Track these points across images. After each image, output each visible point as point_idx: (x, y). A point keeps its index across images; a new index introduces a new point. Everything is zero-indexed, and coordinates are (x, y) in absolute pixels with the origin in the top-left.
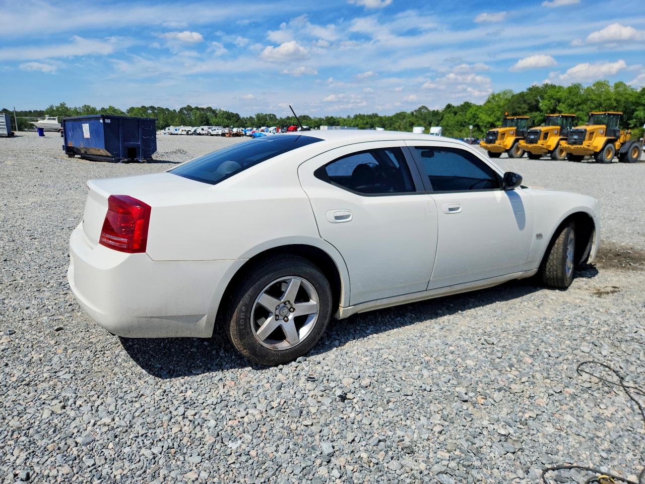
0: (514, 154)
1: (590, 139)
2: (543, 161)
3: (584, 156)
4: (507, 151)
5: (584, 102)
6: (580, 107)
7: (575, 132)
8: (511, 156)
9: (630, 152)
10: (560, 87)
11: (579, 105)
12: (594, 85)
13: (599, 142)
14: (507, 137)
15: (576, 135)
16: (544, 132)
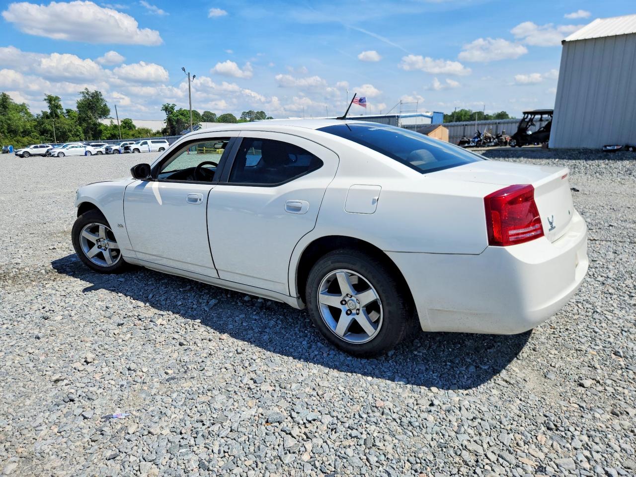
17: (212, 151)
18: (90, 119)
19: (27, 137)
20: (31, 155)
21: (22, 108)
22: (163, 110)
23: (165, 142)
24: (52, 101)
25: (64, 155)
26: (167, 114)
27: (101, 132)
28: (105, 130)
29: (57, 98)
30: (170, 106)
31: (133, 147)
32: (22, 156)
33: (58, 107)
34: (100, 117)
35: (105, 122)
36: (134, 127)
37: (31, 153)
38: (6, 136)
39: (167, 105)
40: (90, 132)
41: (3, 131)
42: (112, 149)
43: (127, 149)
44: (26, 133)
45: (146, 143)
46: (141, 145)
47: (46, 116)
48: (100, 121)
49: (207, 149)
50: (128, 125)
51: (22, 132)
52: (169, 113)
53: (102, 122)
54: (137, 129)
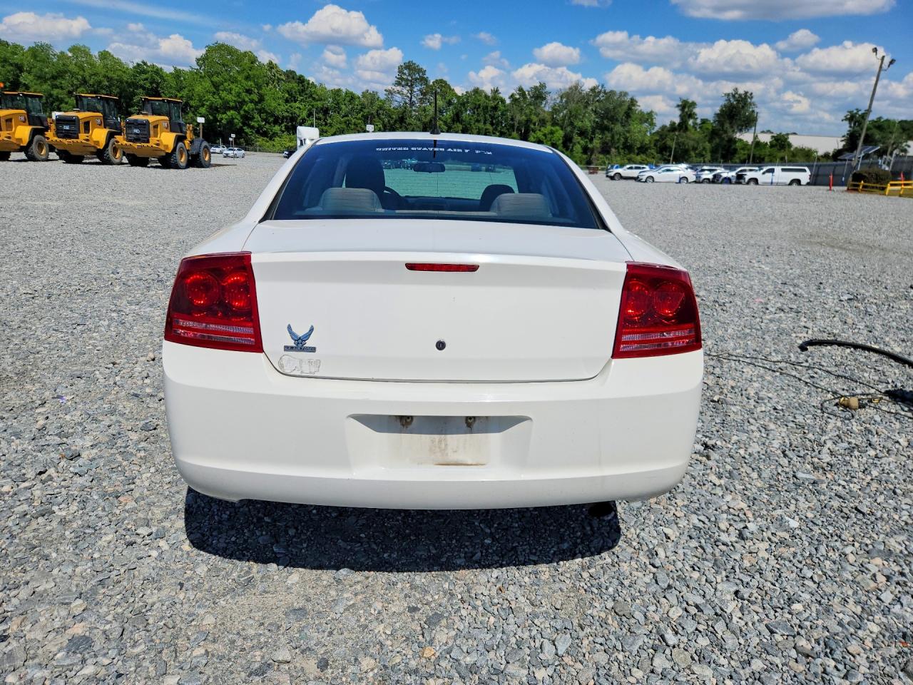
0: (37, 155)
1: (156, 135)
2: (86, 166)
3: (148, 158)
4: (22, 149)
5: (60, 75)
6: (57, 82)
7: (133, 124)
8: (31, 158)
9: (201, 152)
10: (16, 46)
11: (54, 78)
12: (70, 50)
13: (167, 139)
14: (16, 126)
15: (136, 128)
16: (83, 121)
17: (877, 188)
18: (726, 132)
19: (642, 155)
20: (622, 177)
21: (648, 118)
22: (846, 119)
23: (805, 171)
24: (686, 108)
25: (653, 181)
26: (850, 127)
27: (735, 151)
28: (743, 149)
29: (693, 104)
30: (860, 113)
31: (749, 175)
32: (612, 178)
33: (691, 115)
34: (741, 130)
35: (747, 137)
36: (790, 145)
37: (623, 175)
38: (619, 153)
39: (855, 111)
40: (720, 152)
41: (618, 147)
42: (721, 176)
43: (740, 177)
44: (643, 150)
45: (772, 171)
46: (764, 173)
47: (673, 128)
48: (738, 136)
49: (866, 184)
50: (781, 142)
51: (638, 149)
52: (855, 124)
53: (741, 137)
54: (792, 149)
